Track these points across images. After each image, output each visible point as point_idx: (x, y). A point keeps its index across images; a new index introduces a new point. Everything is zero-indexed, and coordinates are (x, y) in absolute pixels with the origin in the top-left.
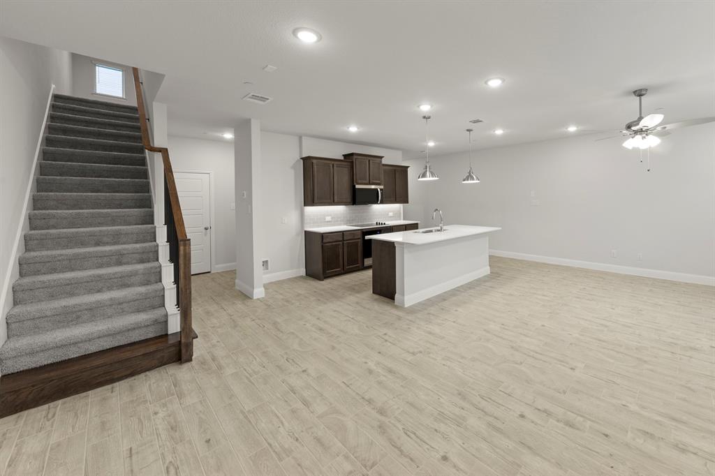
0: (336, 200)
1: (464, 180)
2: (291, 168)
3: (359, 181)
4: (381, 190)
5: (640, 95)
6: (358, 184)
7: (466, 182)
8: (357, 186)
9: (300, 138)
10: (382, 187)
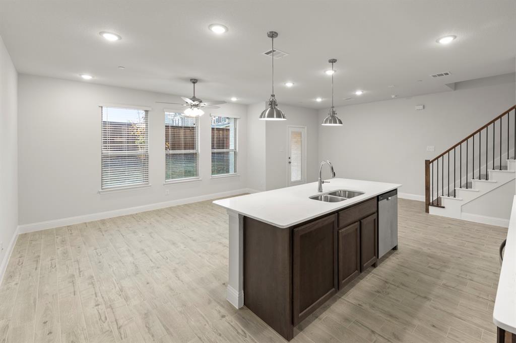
5: (194, 83)
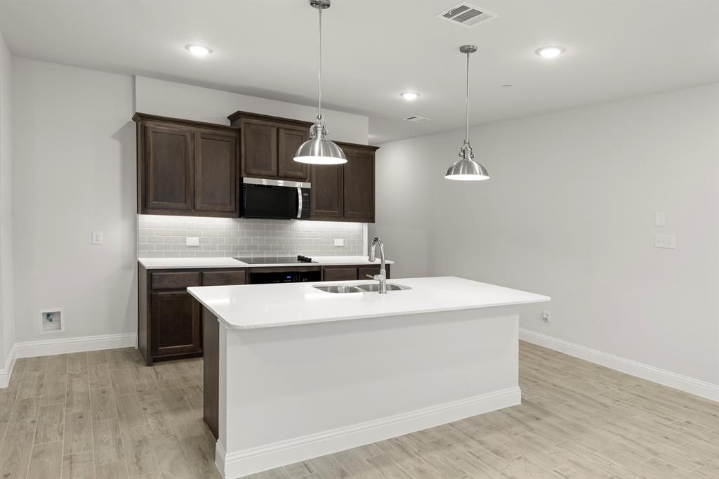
0: (198, 206)
1: (449, 173)
2: (114, 137)
3: (253, 171)
4: (304, 190)
6: (249, 175)
7: (452, 177)
8: (247, 180)
9: (134, 77)
10: (308, 185)
